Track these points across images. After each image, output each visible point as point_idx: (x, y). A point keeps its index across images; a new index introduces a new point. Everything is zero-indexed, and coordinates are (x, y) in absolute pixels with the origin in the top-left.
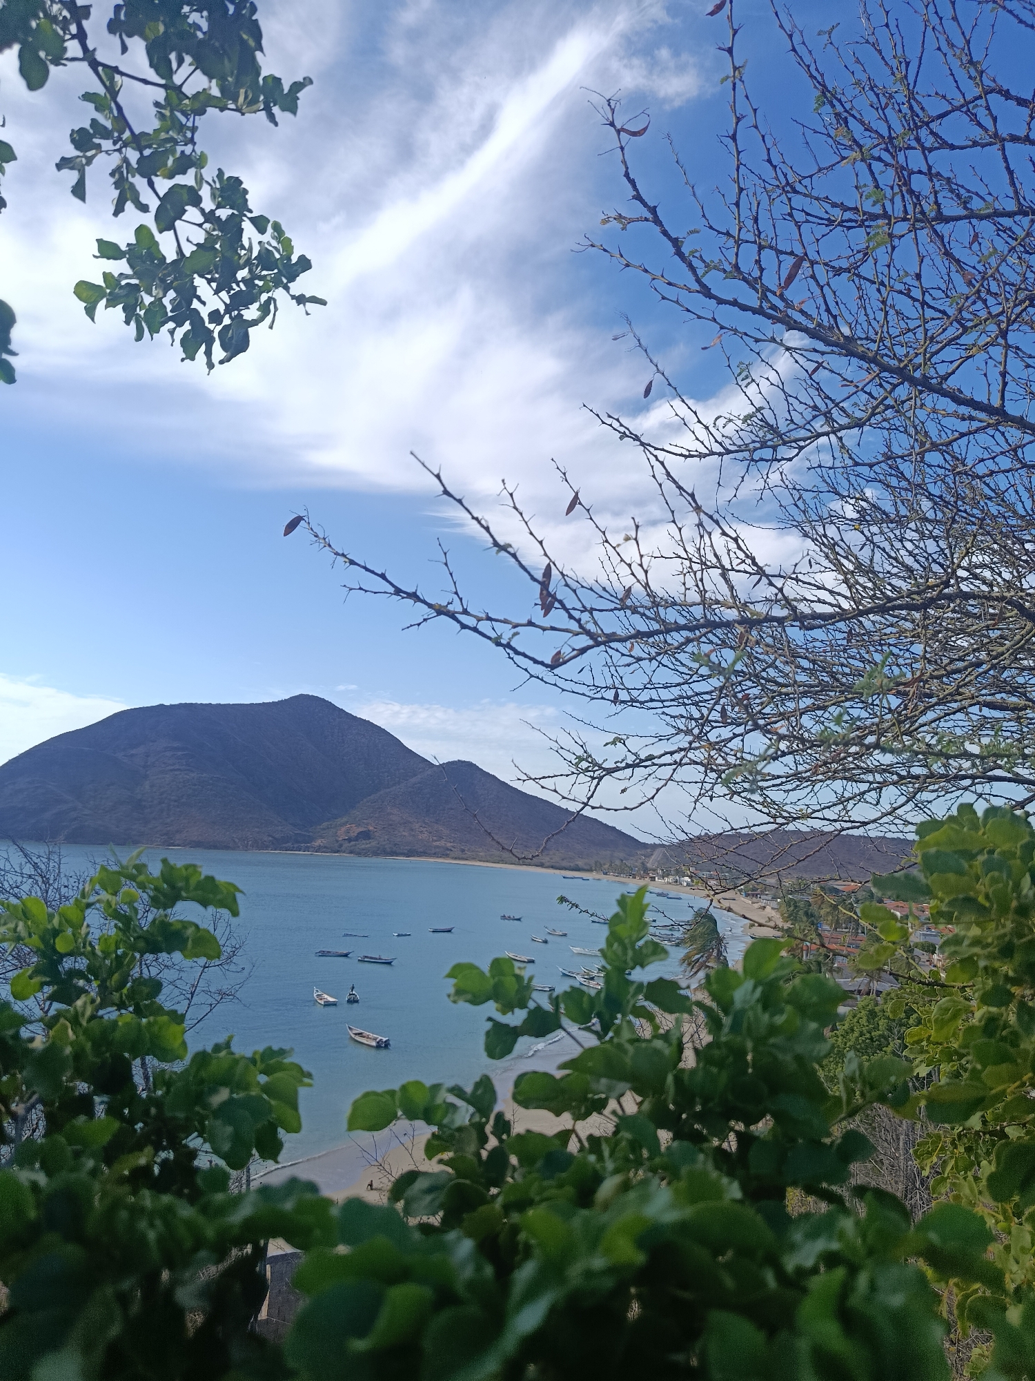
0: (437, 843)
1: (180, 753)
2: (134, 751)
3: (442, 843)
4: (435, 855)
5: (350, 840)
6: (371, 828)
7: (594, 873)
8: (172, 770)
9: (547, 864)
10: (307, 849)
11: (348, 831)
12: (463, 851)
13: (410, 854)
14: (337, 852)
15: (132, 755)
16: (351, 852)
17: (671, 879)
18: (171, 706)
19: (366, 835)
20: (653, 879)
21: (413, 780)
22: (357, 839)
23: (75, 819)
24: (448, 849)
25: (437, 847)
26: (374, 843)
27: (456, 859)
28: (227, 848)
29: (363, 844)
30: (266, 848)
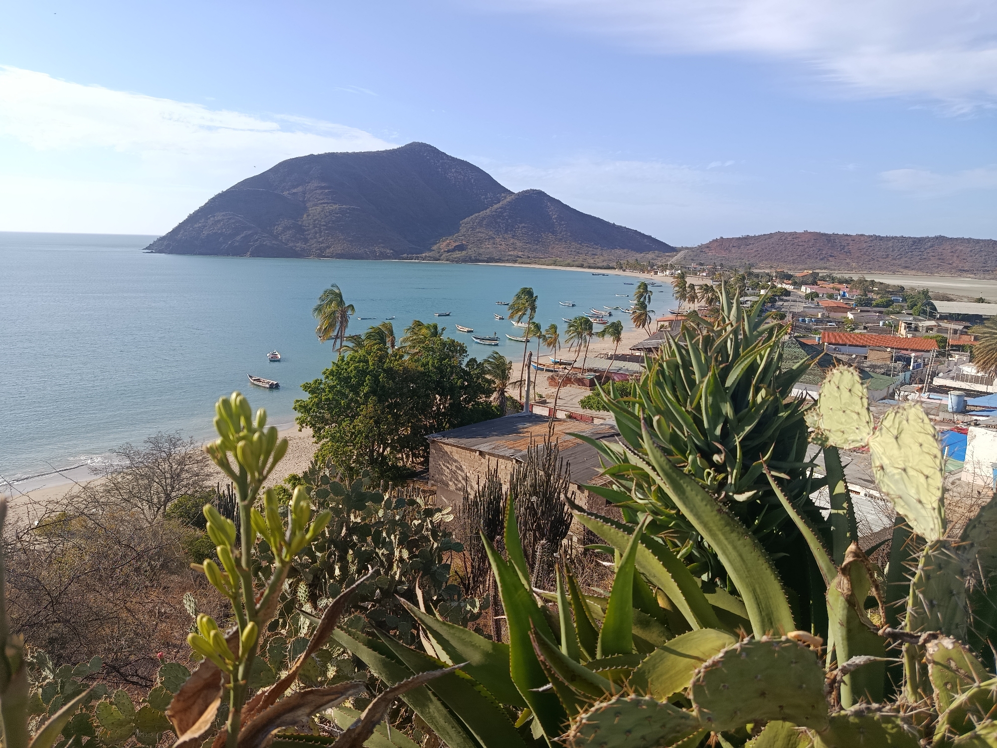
0: (512, 252)
1: (327, 191)
2: (295, 191)
3: (515, 253)
4: (508, 261)
5: (448, 251)
6: (464, 242)
7: (616, 270)
8: (321, 204)
10: (417, 258)
11: (448, 245)
12: (528, 257)
13: (489, 260)
14: (438, 260)
15: (294, 193)
16: (446, 260)
17: (668, 272)
18: (319, 156)
19: (461, 248)
20: (656, 273)
21: (495, 206)
22: (454, 250)
23: (257, 240)
24: (518, 257)
25: (511, 255)
26: (464, 253)
27: (522, 263)
28: (361, 258)
29: (457, 254)
30: (389, 258)
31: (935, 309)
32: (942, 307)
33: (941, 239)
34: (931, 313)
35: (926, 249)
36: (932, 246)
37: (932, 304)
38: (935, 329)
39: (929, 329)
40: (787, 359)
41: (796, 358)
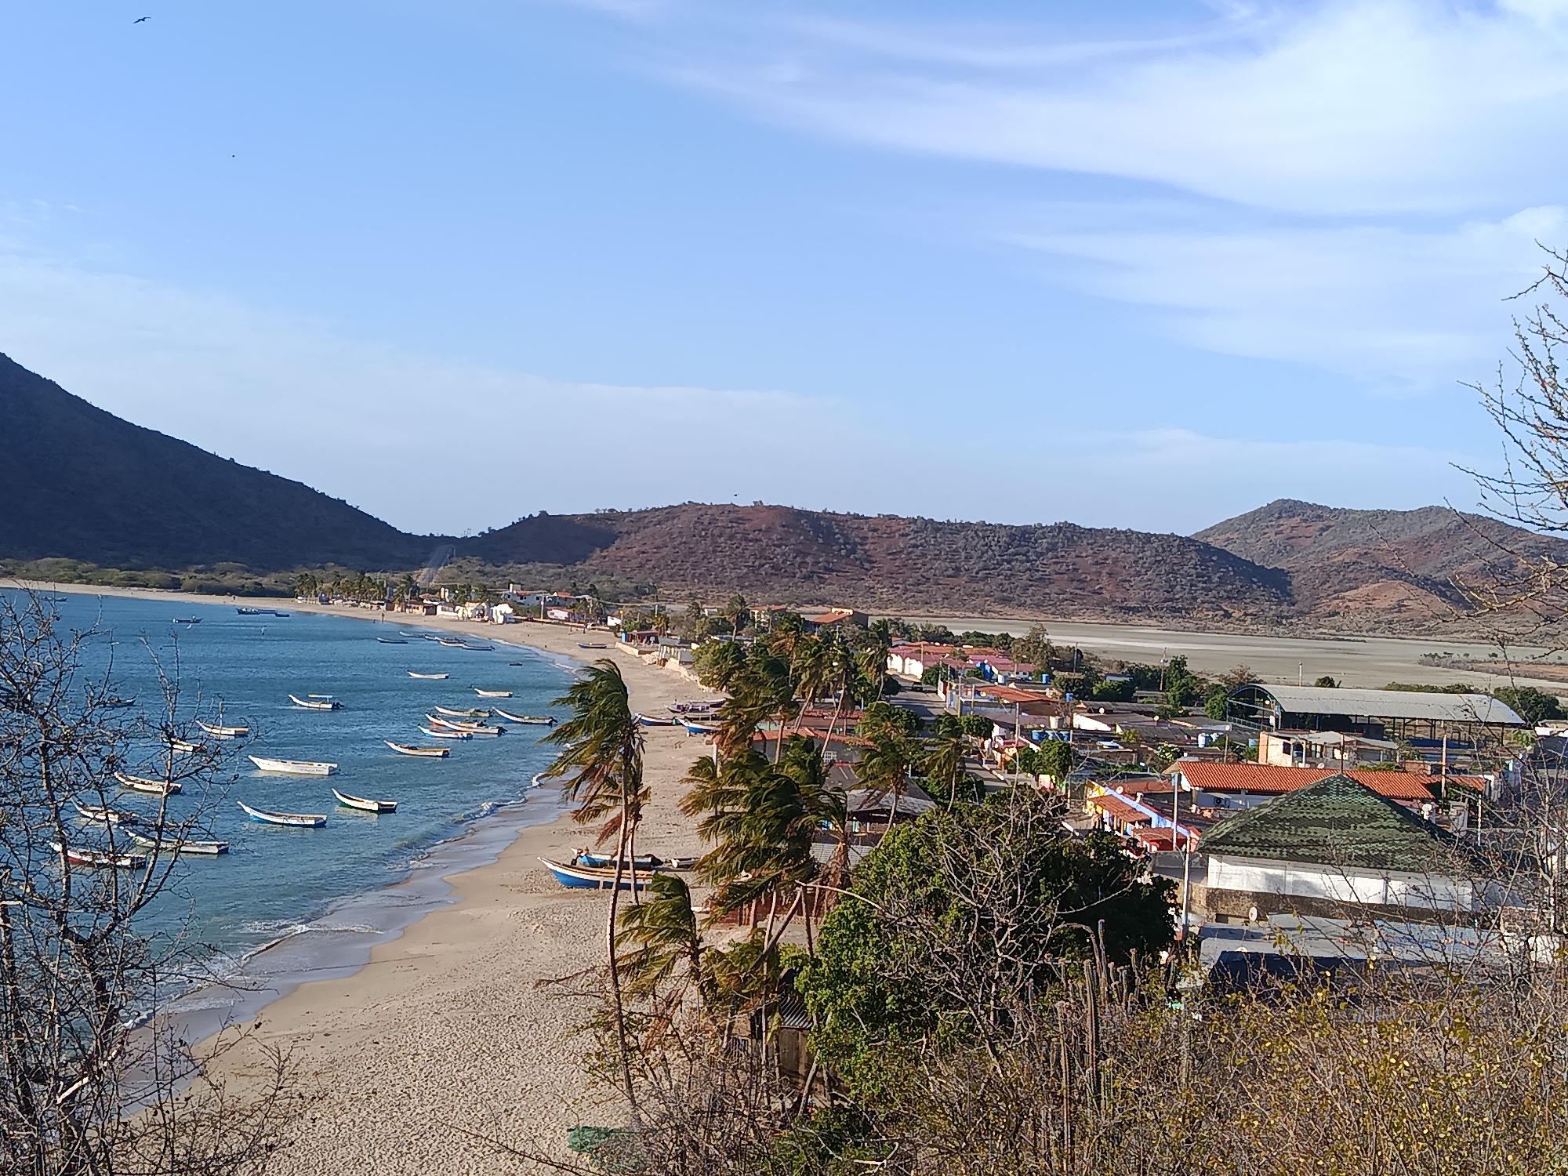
7: (299, 600)
9: (188, 582)
17: (470, 608)
20: (431, 610)
33: (1069, 533)
34: (1251, 713)
35: (1039, 555)
36: (1053, 548)
40: (1356, 821)
41: (1373, 817)
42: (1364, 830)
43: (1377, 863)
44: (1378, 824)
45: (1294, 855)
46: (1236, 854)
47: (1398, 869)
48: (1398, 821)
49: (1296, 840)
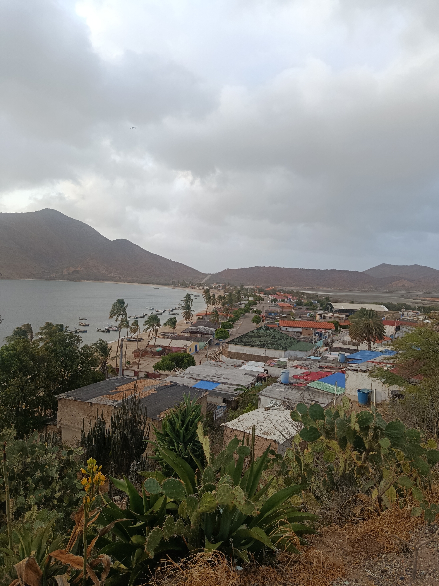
0: (110, 275)
4: (107, 280)
6: (79, 269)
10: (48, 278)
11: (68, 271)
12: (120, 278)
14: (62, 279)
16: (68, 279)
19: (77, 272)
22: (72, 274)
24: (113, 278)
25: (109, 277)
26: (79, 275)
27: (116, 281)
29: (74, 276)
30: (28, 278)
31: (332, 307)
32: (336, 306)
33: (333, 271)
34: (331, 309)
35: (327, 275)
36: (330, 274)
37: (331, 305)
38: (333, 318)
39: (330, 317)
40: (262, 336)
41: (267, 335)
42: (263, 339)
43: (263, 346)
44: (267, 337)
45: (246, 345)
46: (233, 344)
47: (267, 348)
48: (273, 336)
49: (248, 341)
